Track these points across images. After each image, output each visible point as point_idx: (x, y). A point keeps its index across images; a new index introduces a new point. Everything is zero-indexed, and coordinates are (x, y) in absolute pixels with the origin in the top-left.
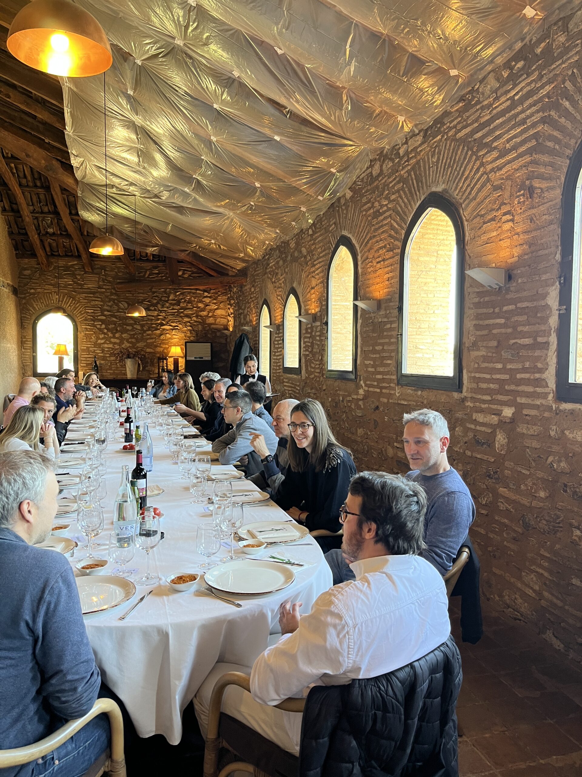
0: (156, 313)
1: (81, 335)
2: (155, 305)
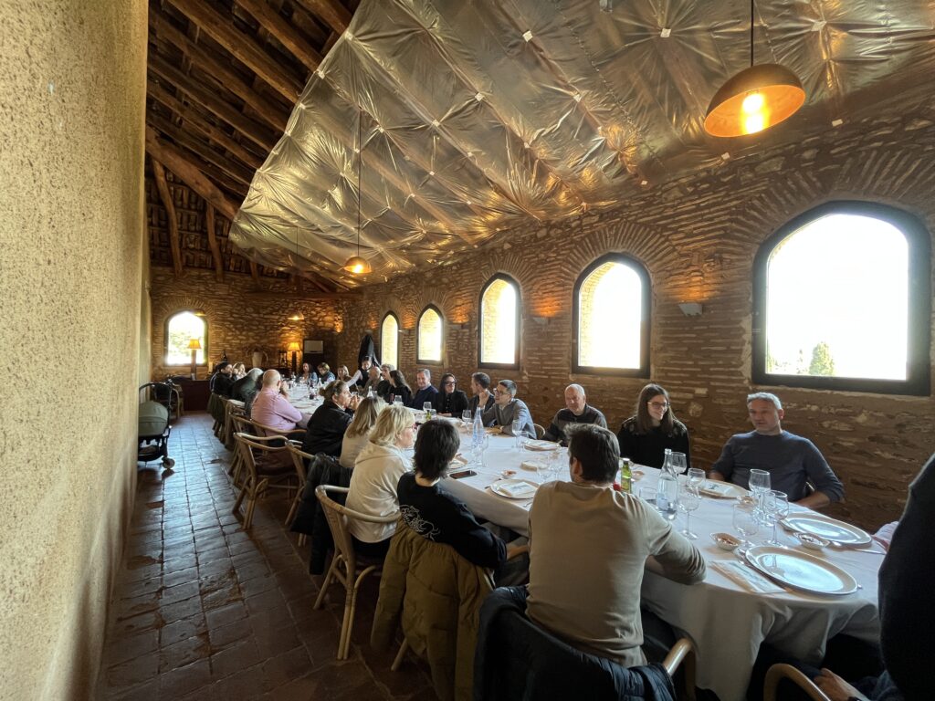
0: (277, 317)
1: (211, 333)
2: (278, 311)
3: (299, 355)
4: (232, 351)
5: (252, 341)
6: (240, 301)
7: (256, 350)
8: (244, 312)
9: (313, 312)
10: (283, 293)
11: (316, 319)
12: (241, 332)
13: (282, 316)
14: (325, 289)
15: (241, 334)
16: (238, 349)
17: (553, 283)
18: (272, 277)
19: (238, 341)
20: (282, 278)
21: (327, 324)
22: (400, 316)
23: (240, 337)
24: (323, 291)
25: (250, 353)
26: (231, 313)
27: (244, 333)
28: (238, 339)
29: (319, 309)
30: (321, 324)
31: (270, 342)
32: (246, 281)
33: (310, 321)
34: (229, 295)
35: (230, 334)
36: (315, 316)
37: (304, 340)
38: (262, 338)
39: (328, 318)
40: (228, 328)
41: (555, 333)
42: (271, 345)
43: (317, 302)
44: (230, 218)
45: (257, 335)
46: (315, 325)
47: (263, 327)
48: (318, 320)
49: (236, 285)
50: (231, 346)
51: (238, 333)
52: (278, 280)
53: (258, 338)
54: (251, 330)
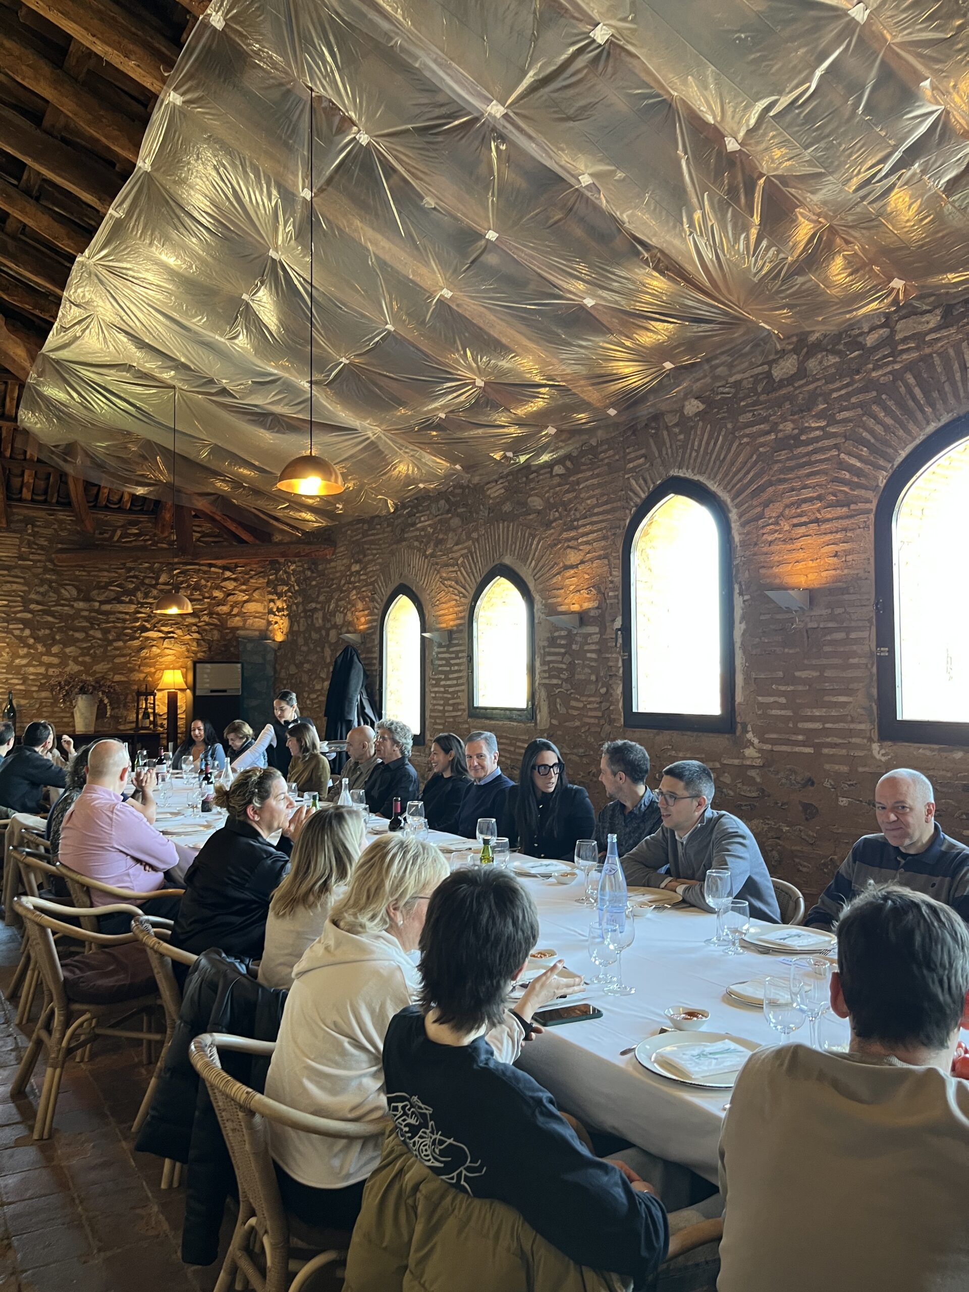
0: (132, 608)
2: (132, 593)
3: (184, 701)
4: (27, 694)
5: (73, 668)
6: (46, 570)
7: (83, 691)
8: (53, 596)
9: (217, 594)
10: (144, 548)
11: (225, 609)
12: (48, 647)
13: (142, 605)
14: (245, 536)
15: (48, 653)
16: (42, 687)
17: (820, 498)
18: (120, 510)
19: (42, 670)
20: (142, 511)
21: (250, 622)
22: (424, 597)
23: (45, 659)
24: (242, 541)
25: (69, 697)
26: (26, 602)
27: (55, 650)
28: (42, 664)
29: (230, 585)
30: (236, 622)
31: (116, 669)
32: (61, 522)
33: (210, 614)
34: (21, 558)
35: (23, 651)
36: (222, 603)
37: (195, 663)
38: (96, 659)
39: (251, 607)
40: (20, 638)
41: (830, 631)
42: (117, 678)
43: (225, 568)
44: (20, 375)
45: (85, 652)
46: (222, 626)
47: (99, 635)
48: (229, 614)
49: (35, 534)
50: (25, 680)
51: (40, 648)
52: (132, 517)
53: (87, 659)
54: (74, 642)
